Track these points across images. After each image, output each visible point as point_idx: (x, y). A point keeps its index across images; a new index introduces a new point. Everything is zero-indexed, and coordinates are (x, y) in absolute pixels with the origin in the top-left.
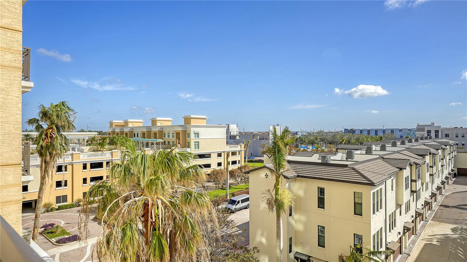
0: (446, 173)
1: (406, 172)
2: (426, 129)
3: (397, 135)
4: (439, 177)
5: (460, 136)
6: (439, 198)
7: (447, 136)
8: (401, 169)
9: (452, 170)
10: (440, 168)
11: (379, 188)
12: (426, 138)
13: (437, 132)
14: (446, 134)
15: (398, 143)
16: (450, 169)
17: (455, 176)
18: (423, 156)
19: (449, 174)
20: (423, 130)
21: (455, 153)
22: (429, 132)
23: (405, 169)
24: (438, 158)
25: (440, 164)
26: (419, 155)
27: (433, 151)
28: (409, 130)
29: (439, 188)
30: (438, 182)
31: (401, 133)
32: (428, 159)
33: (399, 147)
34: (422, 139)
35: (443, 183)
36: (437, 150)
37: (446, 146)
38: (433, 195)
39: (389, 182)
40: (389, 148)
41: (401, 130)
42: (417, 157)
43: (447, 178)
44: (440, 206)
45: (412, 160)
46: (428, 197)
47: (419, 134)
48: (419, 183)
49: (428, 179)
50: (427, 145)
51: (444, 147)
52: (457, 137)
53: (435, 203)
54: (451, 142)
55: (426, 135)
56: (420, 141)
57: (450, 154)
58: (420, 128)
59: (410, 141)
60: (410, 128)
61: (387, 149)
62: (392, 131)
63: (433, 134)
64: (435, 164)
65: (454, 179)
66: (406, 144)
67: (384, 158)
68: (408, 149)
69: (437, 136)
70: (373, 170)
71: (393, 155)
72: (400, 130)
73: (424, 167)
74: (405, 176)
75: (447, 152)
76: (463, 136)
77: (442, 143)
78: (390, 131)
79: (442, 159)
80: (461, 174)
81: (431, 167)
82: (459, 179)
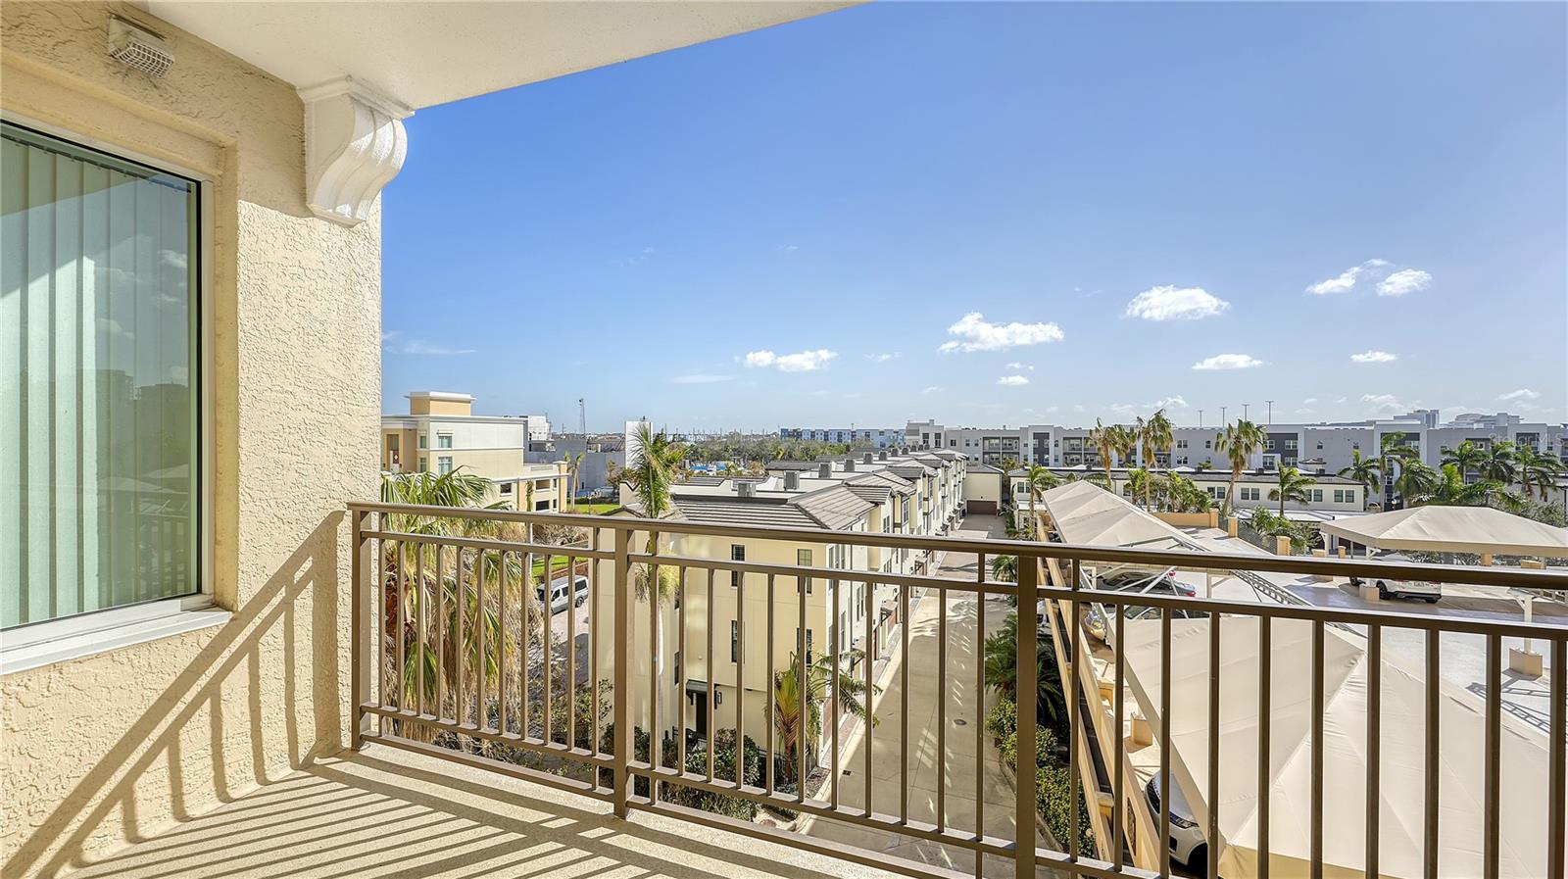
0: (950, 509)
1: (886, 510)
2: (922, 431)
3: (876, 441)
4: (938, 517)
5: (971, 444)
6: (939, 555)
7: (953, 443)
8: (877, 504)
9: (960, 505)
10: (940, 499)
12: (921, 448)
13: (938, 436)
14: (951, 441)
15: (875, 458)
16: (957, 503)
17: (964, 514)
18: (913, 480)
19: (955, 511)
20: (916, 433)
21: (963, 475)
22: (926, 436)
23: (884, 503)
24: (936, 482)
25: (940, 495)
26: (906, 478)
27: (929, 470)
28: (894, 433)
31: (882, 439)
32: (920, 485)
33: (877, 465)
34: (914, 449)
36: (936, 468)
37: (950, 461)
40: (860, 466)
41: (882, 433)
42: (904, 481)
43: (951, 519)
44: (940, 568)
45: (896, 488)
47: (910, 440)
50: (921, 461)
51: (946, 463)
52: (968, 445)
53: (933, 564)
54: (958, 455)
55: (921, 443)
56: (910, 453)
57: (955, 476)
58: (913, 430)
59: (895, 453)
60: (896, 429)
61: (857, 468)
62: (868, 434)
63: (932, 441)
64: (931, 495)
65: (962, 520)
66: (888, 458)
67: (849, 485)
68: (890, 468)
69: (938, 444)
70: (830, 507)
71: (865, 479)
72: (880, 432)
73: (915, 499)
74: (884, 516)
75: (951, 472)
76: (977, 445)
77: (942, 457)
78: (863, 434)
79: (943, 485)
80: (973, 510)
81: (926, 499)
82: (968, 521)
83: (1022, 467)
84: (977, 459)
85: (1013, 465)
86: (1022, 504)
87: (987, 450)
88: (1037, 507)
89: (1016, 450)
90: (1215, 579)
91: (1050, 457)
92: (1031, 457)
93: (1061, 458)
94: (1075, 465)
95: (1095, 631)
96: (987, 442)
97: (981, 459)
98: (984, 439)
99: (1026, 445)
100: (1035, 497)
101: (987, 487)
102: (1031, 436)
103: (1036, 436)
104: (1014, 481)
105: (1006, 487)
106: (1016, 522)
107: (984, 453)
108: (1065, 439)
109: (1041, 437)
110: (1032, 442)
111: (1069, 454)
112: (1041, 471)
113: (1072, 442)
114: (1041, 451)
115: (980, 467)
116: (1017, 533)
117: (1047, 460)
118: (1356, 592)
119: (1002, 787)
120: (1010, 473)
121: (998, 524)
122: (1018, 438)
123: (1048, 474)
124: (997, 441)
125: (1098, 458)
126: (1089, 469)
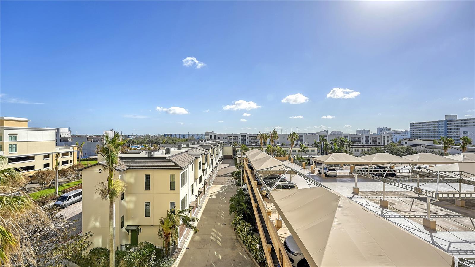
0: (219, 158)
1: (200, 160)
2: (210, 134)
3: (196, 137)
4: (215, 161)
5: (225, 138)
6: (216, 172)
7: (219, 138)
8: (197, 158)
9: (221, 157)
10: (216, 156)
11: (185, 171)
13: (215, 136)
15: (196, 143)
17: (223, 159)
18: (208, 149)
19: (220, 158)
20: (208, 135)
21: (222, 147)
22: (211, 136)
23: (199, 157)
24: (215, 150)
25: (216, 154)
26: (206, 149)
27: (213, 146)
28: (201, 135)
29: (215, 167)
30: (215, 163)
31: (198, 137)
32: (210, 151)
33: (197, 145)
34: (208, 140)
35: (217, 164)
36: (215, 146)
37: (219, 144)
38: (213, 171)
39: (191, 166)
40: (191, 146)
41: (197, 135)
42: (205, 150)
43: (219, 161)
44: (216, 176)
45: (203, 152)
46: (210, 172)
47: (206, 137)
48: (206, 165)
49: (210, 162)
50: (210, 144)
51: (218, 144)
52: (223, 139)
53: (214, 175)
54: (221, 142)
55: (210, 138)
58: (207, 134)
59: (202, 141)
61: (190, 146)
62: (193, 135)
63: (213, 137)
65: (222, 161)
66: (200, 143)
67: (188, 152)
68: (201, 146)
69: (215, 138)
70: (181, 160)
71: (193, 150)
73: (209, 156)
74: (199, 161)
75: (219, 147)
76: (226, 139)
77: (217, 142)
78: (192, 135)
79: (217, 151)
80: (225, 158)
81: (212, 155)
82: (224, 161)
83: (239, 145)
84: (226, 143)
85: (236, 144)
86: (239, 156)
87: (229, 140)
88: (243, 156)
89: (237, 140)
90: (292, 175)
91: (246, 142)
92: (241, 142)
93: (249, 142)
94: (252, 144)
95: (263, 193)
96: (229, 138)
97: (227, 143)
98: (228, 137)
99: (239, 139)
100: (243, 154)
101: (229, 151)
102: (241, 136)
103: (242, 136)
104: (237, 149)
105: (234, 151)
106: (237, 161)
107: (228, 141)
108: (250, 137)
109: (243, 136)
110: (241, 138)
111: (251, 141)
112: (244, 146)
113: (252, 138)
114: (243, 140)
115: (227, 145)
116: (238, 164)
117: (245, 143)
118: (320, 175)
119: (237, 243)
120: (235, 147)
121: (232, 162)
122: (237, 137)
123: (246, 147)
124: (232, 137)
125: (258, 142)
126: (256, 145)
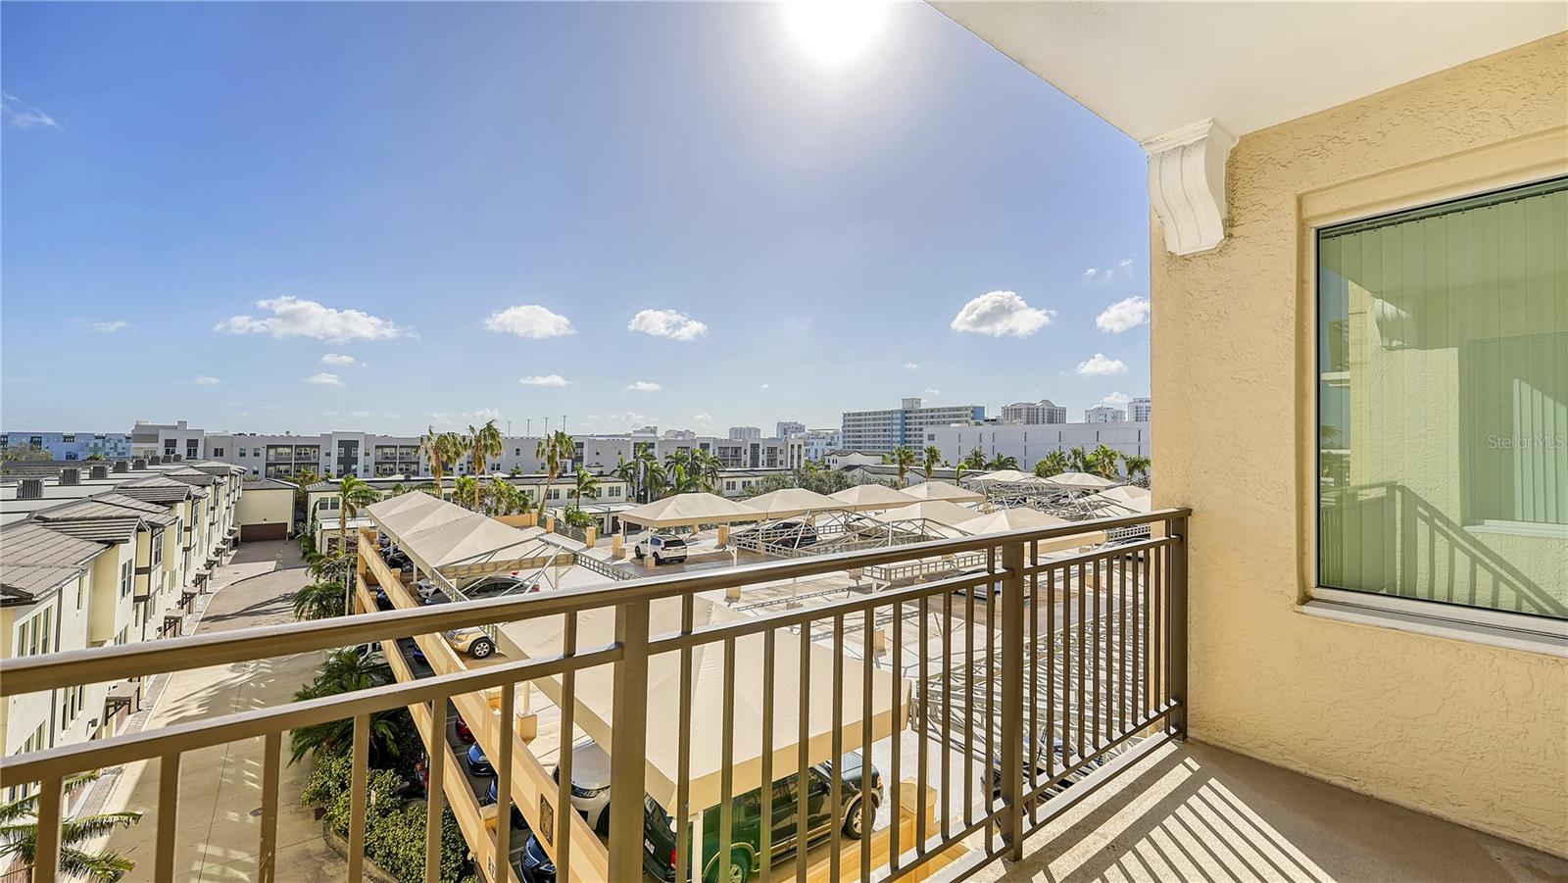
0: (217, 540)
1: (125, 553)
2: (163, 436)
3: (59, 451)
4: (201, 551)
5: (249, 453)
6: (200, 604)
7: (218, 453)
8: (111, 544)
9: (230, 532)
10: (207, 525)
11: (40, 609)
12: (167, 460)
13: (192, 444)
14: (216, 450)
15: (84, 475)
16: (226, 531)
17: (236, 543)
18: (169, 504)
19: (224, 541)
20: (154, 438)
21: (239, 493)
22: (171, 444)
23: (127, 541)
24: (203, 505)
25: (207, 520)
26: (157, 503)
27: (195, 490)
28: (97, 438)
29: (200, 579)
30: (198, 564)
31: (69, 447)
32: (182, 510)
33: (86, 487)
34: (155, 461)
35: (210, 565)
36: (203, 486)
37: (222, 476)
38: (187, 599)
39: (70, 591)
40: (51, 488)
41: (67, 438)
42: (153, 507)
43: (218, 552)
44: (203, 620)
45: (146, 517)
46: (174, 606)
47: (138, 449)
48: (156, 575)
49: (178, 557)
50: (175, 477)
51: (218, 479)
52: (243, 455)
53: (189, 617)
54: (234, 468)
55: (161, 453)
56: (148, 467)
57: (228, 495)
58: (145, 435)
59: (121, 467)
61: (46, 492)
62: (36, 440)
63: (181, 449)
64: (196, 522)
65: (234, 552)
66: (110, 476)
67: (46, 520)
68: (122, 489)
69: (192, 453)
70: (16, 557)
71: (75, 509)
72: (65, 437)
73: (172, 532)
74: (123, 559)
75: (223, 490)
76: (256, 455)
77: (211, 471)
78: (26, 440)
79: (213, 509)
80: (250, 538)
81: (188, 529)
82: (243, 551)
83: (325, 480)
84: (256, 472)
85: (311, 478)
86: (328, 524)
87: (272, 459)
88: (350, 524)
89: (313, 461)
91: (359, 467)
92: (334, 468)
93: (372, 468)
94: (390, 475)
96: (272, 452)
97: (262, 473)
98: (269, 447)
99: (328, 454)
100: (348, 513)
101: (274, 505)
102: (335, 444)
103: (341, 444)
104: (314, 498)
105: (301, 504)
106: (318, 544)
107: (268, 465)
108: (377, 447)
109: (348, 446)
110: (335, 451)
111: (381, 463)
112: (357, 483)
113: (387, 450)
114: (347, 461)
115: (265, 482)
116: (322, 557)
117: (355, 470)
120: (309, 487)
121: (292, 550)
122: (318, 447)
123: (365, 487)
124: (287, 450)
125: (414, 467)
126: (407, 480)
